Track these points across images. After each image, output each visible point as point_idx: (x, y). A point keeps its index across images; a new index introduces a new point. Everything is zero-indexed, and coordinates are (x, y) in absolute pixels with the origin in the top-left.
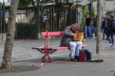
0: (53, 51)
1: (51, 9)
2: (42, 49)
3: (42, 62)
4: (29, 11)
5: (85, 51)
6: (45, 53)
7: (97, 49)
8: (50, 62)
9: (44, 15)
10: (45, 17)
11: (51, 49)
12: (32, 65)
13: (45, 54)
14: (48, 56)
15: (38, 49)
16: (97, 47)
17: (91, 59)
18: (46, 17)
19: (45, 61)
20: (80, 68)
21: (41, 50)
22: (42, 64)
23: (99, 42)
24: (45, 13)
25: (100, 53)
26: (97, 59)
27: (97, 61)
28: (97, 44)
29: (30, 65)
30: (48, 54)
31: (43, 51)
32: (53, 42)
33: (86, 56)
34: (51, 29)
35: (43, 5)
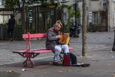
0: (35, 55)
1: (37, 9)
2: (24, 53)
3: (24, 67)
4: (16, 12)
5: (70, 54)
6: (27, 57)
7: (83, 52)
8: (32, 67)
9: (30, 16)
10: (30, 17)
11: (33, 53)
12: (12, 72)
13: (27, 59)
14: (30, 60)
15: (20, 53)
16: (83, 49)
17: (76, 63)
18: (32, 17)
19: (27, 66)
20: (64, 74)
21: (22, 54)
22: (23, 70)
23: (84, 43)
24: (30, 13)
25: (86, 56)
26: (83, 64)
27: (83, 66)
28: (83, 46)
29: (10, 71)
30: (30, 59)
31: (25, 55)
32: (38, 44)
33: (71, 59)
34: (37, 31)
35: (29, 6)
